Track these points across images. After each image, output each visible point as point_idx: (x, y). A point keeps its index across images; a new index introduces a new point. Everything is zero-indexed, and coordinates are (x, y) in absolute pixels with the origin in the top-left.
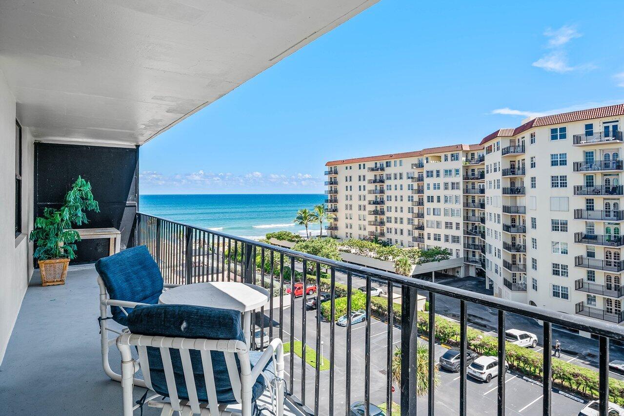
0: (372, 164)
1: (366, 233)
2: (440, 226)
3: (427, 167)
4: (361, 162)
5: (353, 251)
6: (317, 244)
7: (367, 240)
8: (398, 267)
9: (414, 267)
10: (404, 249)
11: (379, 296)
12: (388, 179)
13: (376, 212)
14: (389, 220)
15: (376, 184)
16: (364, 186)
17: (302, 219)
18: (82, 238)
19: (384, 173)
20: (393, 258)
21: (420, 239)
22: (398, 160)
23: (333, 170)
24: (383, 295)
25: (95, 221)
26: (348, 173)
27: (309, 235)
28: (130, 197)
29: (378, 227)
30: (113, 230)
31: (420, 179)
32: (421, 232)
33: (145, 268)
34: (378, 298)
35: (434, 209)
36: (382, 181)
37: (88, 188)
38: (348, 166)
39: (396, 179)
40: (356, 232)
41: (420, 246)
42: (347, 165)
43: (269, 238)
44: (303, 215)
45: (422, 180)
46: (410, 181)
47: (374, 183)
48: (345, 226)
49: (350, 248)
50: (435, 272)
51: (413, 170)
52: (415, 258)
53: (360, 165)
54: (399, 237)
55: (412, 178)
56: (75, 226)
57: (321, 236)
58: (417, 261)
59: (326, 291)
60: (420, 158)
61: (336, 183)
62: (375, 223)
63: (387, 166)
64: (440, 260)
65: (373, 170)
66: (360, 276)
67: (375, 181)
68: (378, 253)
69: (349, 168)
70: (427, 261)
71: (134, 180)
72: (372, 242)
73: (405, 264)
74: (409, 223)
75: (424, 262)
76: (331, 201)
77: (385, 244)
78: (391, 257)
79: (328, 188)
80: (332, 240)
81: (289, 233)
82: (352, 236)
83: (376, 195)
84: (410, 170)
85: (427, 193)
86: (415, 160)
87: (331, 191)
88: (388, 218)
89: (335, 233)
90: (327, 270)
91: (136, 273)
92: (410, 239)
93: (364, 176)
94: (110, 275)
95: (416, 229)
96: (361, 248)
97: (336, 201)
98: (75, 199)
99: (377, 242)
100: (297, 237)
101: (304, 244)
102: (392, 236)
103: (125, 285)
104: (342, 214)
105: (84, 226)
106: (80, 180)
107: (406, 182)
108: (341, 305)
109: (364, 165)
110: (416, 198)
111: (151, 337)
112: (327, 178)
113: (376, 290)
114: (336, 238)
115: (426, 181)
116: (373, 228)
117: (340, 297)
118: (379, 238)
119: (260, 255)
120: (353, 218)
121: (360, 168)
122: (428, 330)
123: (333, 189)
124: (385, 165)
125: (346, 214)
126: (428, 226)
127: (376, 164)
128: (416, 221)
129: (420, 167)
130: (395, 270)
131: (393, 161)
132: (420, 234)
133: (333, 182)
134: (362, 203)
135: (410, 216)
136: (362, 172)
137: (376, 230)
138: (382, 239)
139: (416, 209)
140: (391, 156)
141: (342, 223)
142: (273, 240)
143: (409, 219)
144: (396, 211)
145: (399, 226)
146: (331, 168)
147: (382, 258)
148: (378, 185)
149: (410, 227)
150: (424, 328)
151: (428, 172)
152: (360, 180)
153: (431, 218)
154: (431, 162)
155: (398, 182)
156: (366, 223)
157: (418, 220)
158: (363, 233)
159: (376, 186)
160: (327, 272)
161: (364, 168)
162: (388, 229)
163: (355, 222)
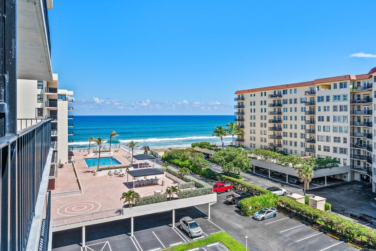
0: (271, 92)
1: (267, 144)
2: (328, 140)
3: (318, 94)
4: (263, 91)
5: (259, 158)
8: (300, 173)
10: (301, 158)
12: (284, 103)
13: (274, 129)
14: (285, 135)
15: (275, 107)
16: (265, 109)
17: (217, 133)
19: (282, 99)
21: (312, 150)
22: (293, 89)
23: (241, 97)
24: (288, 195)
26: (253, 99)
29: (277, 140)
31: (312, 103)
32: (312, 144)
34: (283, 197)
35: (324, 127)
36: (280, 105)
38: (253, 93)
39: (291, 103)
40: (258, 144)
41: (312, 155)
42: (251, 93)
43: (193, 147)
44: (219, 130)
45: (314, 104)
46: (303, 105)
48: (249, 138)
49: (256, 156)
50: (327, 176)
51: (306, 96)
53: (262, 93)
54: (293, 148)
55: (305, 102)
59: (241, 189)
60: (312, 87)
61: (243, 106)
62: (273, 137)
63: (284, 93)
65: (272, 96)
67: (274, 105)
68: (280, 160)
69: (253, 95)
70: (321, 168)
74: (302, 137)
75: (318, 168)
79: (236, 110)
81: (209, 143)
82: (256, 146)
83: (275, 115)
84: (303, 96)
85: (318, 114)
86: (307, 88)
87: (238, 113)
88: (284, 133)
89: (243, 143)
92: (303, 149)
93: (265, 102)
95: (308, 142)
96: (266, 155)
97: (243, 120)
99: (276, 151)
100: (215, 146)
102: (289, 148)
104: (247, 130)
107: (300, 106)
108: (256, 202)
109: (265, 93)
110: (308, 118)
112: (236, 103)
113: (281, 190)
114: (243, 147)
115: (318, 104)
116: (272, 141)
117: (252, 195)
118: (277, 148)
119: (188, 159)
120: (256, 132)
121: (262, 95)
122: (333, 228)
123: (241, 111)
124: (282, 93)
125: (251, 130)
126: (318, 140)
127: (275, 92)
128: (308, 136)
129: (312, 93)
130: (297, 176)
131: (288, 90)
132: (311, 146)
133: (241, 106)
134: (263, 121)
135: (303, 131)
136: (264, 98)
137: (275, 142)
138: (280, 149)
139: (308, 127)
140: (287, 86)
141: (247, 136)
142: (197, 149)
143: (302, 134)
144: (291, 128)
145: (293, 139)
146: (239, 96)
147: (283, 164)
148: (277, 108)
149: (303, 140)
150: (330, 227)
151: (319, 97)
152: (262, 104)
153: (322, 133)
154: (322, 89)
155: (293, 106)
156: (266, 137)
157: (310, 135)
158: (264, 144)
159: (275, 109)
160: (239, 174)
161: (265, 95)
162: (284, 141)
163: (258, 136)
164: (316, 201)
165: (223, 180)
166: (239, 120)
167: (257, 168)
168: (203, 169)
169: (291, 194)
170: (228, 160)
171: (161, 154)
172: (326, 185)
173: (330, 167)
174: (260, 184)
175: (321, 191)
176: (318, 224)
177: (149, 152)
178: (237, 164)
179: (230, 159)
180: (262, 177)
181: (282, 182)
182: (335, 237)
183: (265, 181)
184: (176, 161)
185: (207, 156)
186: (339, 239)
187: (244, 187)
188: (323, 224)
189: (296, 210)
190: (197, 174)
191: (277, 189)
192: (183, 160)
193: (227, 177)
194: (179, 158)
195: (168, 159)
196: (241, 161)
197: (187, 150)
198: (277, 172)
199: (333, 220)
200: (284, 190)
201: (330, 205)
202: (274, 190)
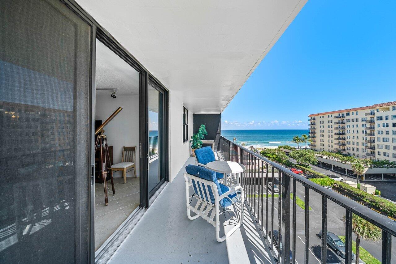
0: (337, 115)
1: (333, 149)
2: (388, 148)
3: (377, 115)
4: (330, 114)
5: (324, 157)
6: (303, 152)
7: (334, 152)
8: (354, 168)
9: (366, 169)
10: (358, 159)
11: (341, 181)
12: (347, 122)
13: (339, 139)
14: (349, 143)
15: (339, 125)
16: (332, 126)
17: (295, 140)
18: (203, 143)
19: (345, 119)
20: (351, 163)
21: (373, 154)
22: (355, 112)
23: (313, 118)
24: (343, 181)
25: (206, 138)
26: (322, 119)
27: (299, 148)
28: (218, 130)
29: (341, 146)
30: (213, 141)
31: (372, 121)
32: (373, 151)
33: (209, 154)
34: (340, 182)
35: (383, 138)
36: (344, 123)
37: (204, 127)
38: (322, 116)
39: (353, 121)
40: (326, 148)
41: (372, 158)
42: (321, 116)
43: (280, 148)
44: (296, 139)
45: (374, 122)
46: (364, 123)
47: (338, 124)
48: (320, 145)
49: (322, 155)
50: (384, 174)
51: (366, 117)
52: (367, 165)
53: (329, 115)
54: (356, 152)
55: (365, 121)
56: (201, 139)
57: (306, 149)
58: (369, 166)
59: (308, 174)
60: (372, 110)
61: (314, 124)
62: (339, 144)
63: (347, 115)
64: (389, 167)
65: (337, 117)
66: (329, 170)
67: (338, 123)
68: (340, 159)
69: (322, 117)
70: (377, 167)
71: (219, 125)
72: (337, 153)
73: (359, 167)
74: (363, 145)
75: (375, 167)
76: (311, 133)
77: (345, 155)
78: (349, 163)
79: (310, 127)
80: (311, 151)
81: (289, 146)
82: (324, 150)
83: (339, 130)
84: (364, 117)
85: (377, 129)
86: (368, 111)
87: (311, 128)
88: (347, 142)
89: (314, 148)
90: (309, 164)
91: (206, 155)
92: (364, 154)
93: (332, 121)
94: (198, 155)
95: (369, 149)
96: (329, 156)
97: (314, 133)
98: (201, 131)
99: (340, 154)
100: (293, 148)
101: (296, 151)
102: (351, 152)
103: (202, 158)
104: (318, 139)
105: (203, 139)
106: (202, 125)
107: (360, 123)
108: (317, 182)
109: (331, 115)
110: (369, 132)
111: (191, 175)
112: (309, 122)
113: (339, 178)
114: (315, 150)
115: (377, 122)
116: (338, 147)
117: (315, 177)
118: (341, 152)
119: (275, 154)
120: (325, 141)
121: (329, 117)
122: (377, 206)
123: (313, 127)
124: (345, 115)
125: (320, 139)
126: (378, 148)
127: (339, 114)
128: (369, 145)
129: (372, 114)
130: (352, 170)
131: (351, 113)
132: (372, 152)
133: (313, 124)
134: (330, 134)
135: (364, 141)
136: (330, 119)
137: (340, 148)
138: (344, 153)
139: (369, 138)
140: (350, 110)
141: (318, 143)
142: (282, 149)
143: (363, 143)
144: (354, 138)
145: (355, 147)
146: (312, 117)
147: (343, 162)
148: (341, 125)
149: (364, 148)
150: (374, 204)
151: (378, 117)
152: (329, 123)
153: (381, 143)
154: (381, 111)
155: (355, 123)
156: (333, 144)
157: (371, 144)
158: (331, 149)
159: (339, 126)
160: (309, 166)
161: (332, 117)
162: (348, 147)
163: (326, 143)
164: (367, 188)
165: (297, 168)
166: (312, 133)
167: (323, 164)
168: (284, 160)
169: (345, 181)
170: (300, 157)
171: (260, 151)
172: (383, 180)
173: (388, 168)
174: (323, 173)
175: (377, 183)
176: (365, 202)
177: (253, 150)
178: (306, 159)
179: (301, 156)
180: (326, 169)
181: (343, 174)
182: (378, 211)
183: (328, 172)
184: (268, 155)
185: (287, 154)
186: (381, 213)
187: (311, 173)
188: (368, 201)
189: (347, 190)
190: (281, 163)
191: (335, 177)
192: (272, 155)
193: (299, 166)
194: (270, 154)
195: (264, 154)
196: (309, 158)
197: (276, 149)
198: (340, 168)
199: (376, 200)
200: (341, 178)
201: (380, 192)
202: (333, 177)
